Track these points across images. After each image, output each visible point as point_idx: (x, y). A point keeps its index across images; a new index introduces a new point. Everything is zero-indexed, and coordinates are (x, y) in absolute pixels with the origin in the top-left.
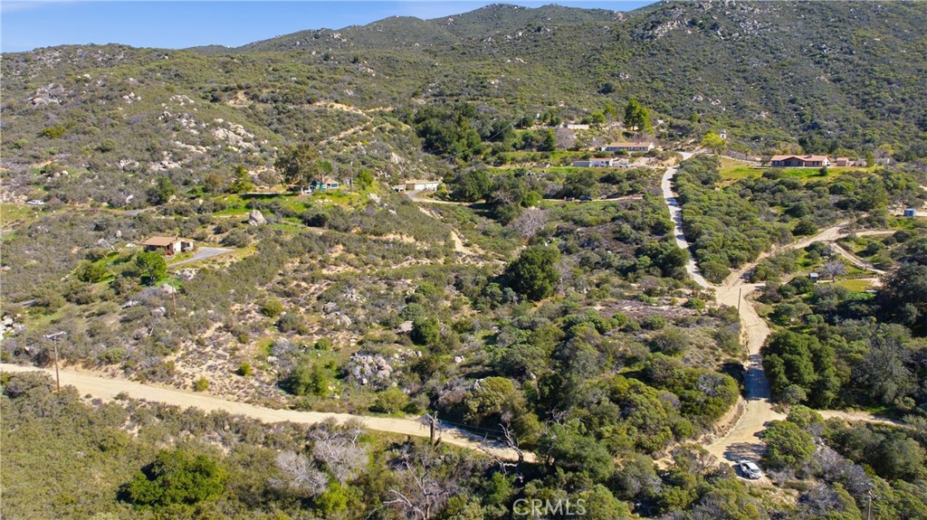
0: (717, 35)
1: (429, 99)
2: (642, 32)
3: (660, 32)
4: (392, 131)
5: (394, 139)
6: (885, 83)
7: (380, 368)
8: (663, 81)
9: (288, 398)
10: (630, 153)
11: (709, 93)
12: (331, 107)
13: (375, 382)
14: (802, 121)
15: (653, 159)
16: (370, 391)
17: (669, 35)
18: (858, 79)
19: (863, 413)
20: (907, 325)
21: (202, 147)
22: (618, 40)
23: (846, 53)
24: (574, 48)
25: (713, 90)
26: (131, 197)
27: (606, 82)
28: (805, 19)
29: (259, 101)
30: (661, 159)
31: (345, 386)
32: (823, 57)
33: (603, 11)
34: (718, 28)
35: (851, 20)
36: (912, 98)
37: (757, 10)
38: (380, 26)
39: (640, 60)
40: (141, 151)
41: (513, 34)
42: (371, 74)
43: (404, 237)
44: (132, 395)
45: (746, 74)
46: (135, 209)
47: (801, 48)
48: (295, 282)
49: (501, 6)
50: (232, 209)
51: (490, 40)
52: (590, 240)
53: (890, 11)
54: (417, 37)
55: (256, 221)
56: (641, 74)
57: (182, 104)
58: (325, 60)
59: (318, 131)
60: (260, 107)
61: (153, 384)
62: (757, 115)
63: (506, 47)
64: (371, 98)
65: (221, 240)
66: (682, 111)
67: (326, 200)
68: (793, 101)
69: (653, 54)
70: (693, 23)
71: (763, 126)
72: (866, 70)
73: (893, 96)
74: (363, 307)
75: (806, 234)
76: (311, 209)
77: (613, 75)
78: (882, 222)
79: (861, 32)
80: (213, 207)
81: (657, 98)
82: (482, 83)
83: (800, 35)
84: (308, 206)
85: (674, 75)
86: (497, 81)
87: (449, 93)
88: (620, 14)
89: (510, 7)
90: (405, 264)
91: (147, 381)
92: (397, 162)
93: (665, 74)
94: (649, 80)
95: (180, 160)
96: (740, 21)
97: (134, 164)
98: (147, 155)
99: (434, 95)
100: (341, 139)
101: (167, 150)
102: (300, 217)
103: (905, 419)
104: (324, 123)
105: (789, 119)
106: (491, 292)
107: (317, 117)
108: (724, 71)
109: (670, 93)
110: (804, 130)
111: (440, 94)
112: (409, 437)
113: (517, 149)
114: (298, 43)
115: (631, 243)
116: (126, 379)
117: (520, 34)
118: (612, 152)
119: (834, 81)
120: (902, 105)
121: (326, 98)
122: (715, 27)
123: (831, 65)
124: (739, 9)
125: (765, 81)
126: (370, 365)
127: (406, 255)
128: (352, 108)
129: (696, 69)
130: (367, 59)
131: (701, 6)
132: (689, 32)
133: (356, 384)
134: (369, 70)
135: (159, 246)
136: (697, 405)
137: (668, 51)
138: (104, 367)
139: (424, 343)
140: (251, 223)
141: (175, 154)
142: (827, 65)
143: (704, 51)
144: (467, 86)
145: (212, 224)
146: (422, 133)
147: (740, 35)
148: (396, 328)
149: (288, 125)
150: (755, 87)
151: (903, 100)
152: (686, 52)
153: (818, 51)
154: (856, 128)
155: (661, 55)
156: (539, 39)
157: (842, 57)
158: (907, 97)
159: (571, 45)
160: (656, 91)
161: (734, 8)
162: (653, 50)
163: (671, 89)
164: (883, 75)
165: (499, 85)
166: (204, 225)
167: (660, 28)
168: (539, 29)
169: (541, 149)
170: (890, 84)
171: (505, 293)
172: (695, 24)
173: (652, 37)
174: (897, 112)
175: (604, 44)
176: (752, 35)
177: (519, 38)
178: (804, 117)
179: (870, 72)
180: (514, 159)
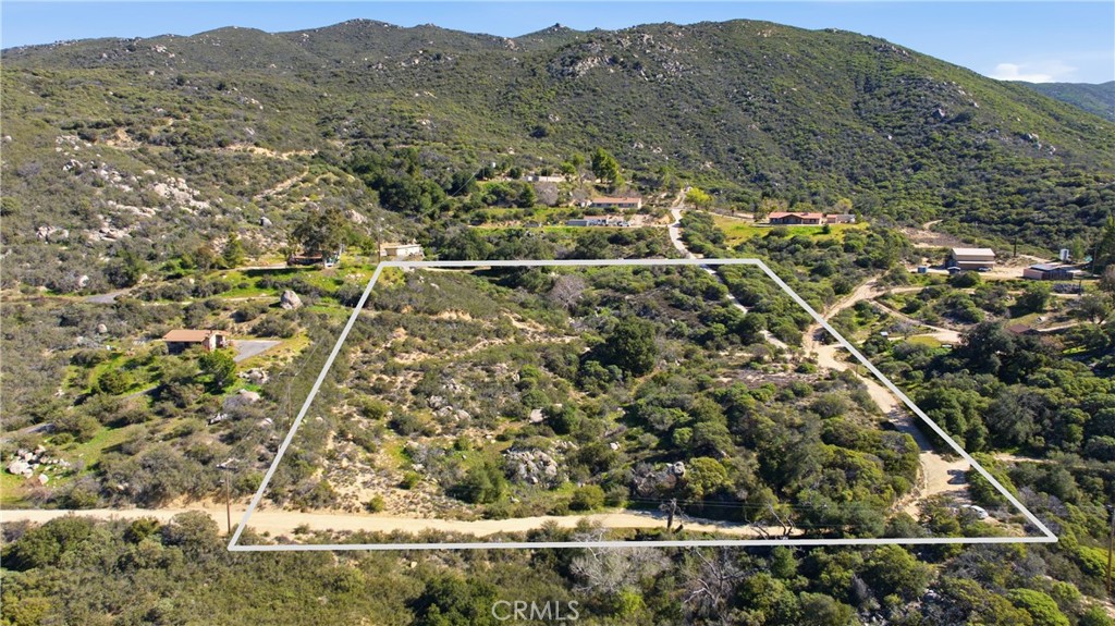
0: (640, 75)
1: (347, 142)
2: (560, 67)
3: (582, 68)
4: (338, 183)
5: (344, 193)
6: (811, 134)
7: (546, 463)
8: (597, 125)
9: (470, 508)
10: (621, 210)
11: (648, 139)
12: (251, 151)
13: (546, 479)
14: (748, 172)
15: (647, 216)
16: (543, 489)
17: (591, 73)
18: (787, 129)
19: (1003, 455)
20: (993, 374)
21: (148, 209)
22: (534, 75)
23: (769, 101)
24: (485, 82)
25: (651, 136)
26: (85, 278)
27: (535, 125)
28: (723, 62)
29: (150, 143)
30: (655, 216)
31: (515, 488)
32: (749, 104)
33: (491, 37)
34: (641, 68)
35: (767, 68)
36: (836, 150)
37: (676, 50)
38: (216, 40)
39: (566, 100)
40: (62, 214)
41: (408, 61)
42: (258, 106)
43: (460, 314)
44: (313, 527)
45: (680, 120)
46: (94, 293)
47: (726, 93)
48: (375, 377)
49: (367, 22)
50: (237, 289)
51: (380, 66)
52: (645, 307)
53: (798, 61)
54: (270, 55)
55: (291, 303)
56: (570, 117)
57: (77, 148)
58: (178, 84)
59: (247, 183)
60: (154, 150)
61: (317, 511)
62: (702, 166)
63: (402, 76)
64: (278, 138)
65: (250, 329)
66: (626, 159)
67: (359, 275)
68: (732, 150)
69: (578, 94)
70: (614, 61)
71: (712, 177)
72: (791, 120)
73: (821, 147)
74: (473, 398)
75: (844, 293)
76: (344, 286)
77: (541, 116)
78: (903, 278)
79: (780, 82)
80: (213, 288)
81: (595, 144)
82: (410, 123)
83: (722, 80)
84: (339, 283)
85: (606, 119)
86: (428, 121)
87: (372, 134)
88: (511, 42)
89: (379, 25)
90: (479, 346)
91: (309, 509)
92: (360, 222)
93: (597, 117)
94: (582, 124)
95: (126, 226)
96: (662, 61)
97: (61, 233)
98: (76, 221)
99: (353, 136)
100: (280, 193)
101: (102, 213)
102: (336, 296)
103: (1048, 454)
104: (252, 173)
105: (733, 170)
106: (595, 371)
107: (239, 165)
108: (656, 115)
109: (607, 138)
110: (752, 182)
111: (361, 135)
112: (638, 530)
113: (489, 205)
114: (105, 55)
115: (689, 310)
116: (281, 510)
117: (417, 62)
118: (602, 209)
119: (765, 130)
120: (830, 157)
121: (242, 141)
122: (637, 66)
123: (759, 114)
124: (658, 48)
125: (700, 128)
126: (533, 461)
127: (475, 335)
128: (274, 153)
129: (628, 112)
130: (236, 85)
131: (619, 42)
132: (612, 71)
133: (525, 483)
134: (254, 101)
135: (193, 343)
136: (896, 462)
137: (594, 91)
138: (244, 499)
139: (566, 431)
140: (285, 306)
141: (113, 217)
142: (755, 113)
143: (632, 93)
144: (393, 126)
145: (225, 309)
146: (374, 185)
147: (664, 77)
148: (524, 419)
149: (203, 176)
150: (691, 135)
151: (831, 153)
152: (614, 93)
153: (743, 99)
154: (800, 181)
155: (588, 96)
156: (440, 68)
157: (767, 106)
158: (833, 149)
159: (480, 78)
160: (593, 136)
161: (653, 46)
162: (579, 89)
163: (607, 135)
164: (807, 127)
165: (432, 126)
166: (216, 312)
167: (580, 64)
168: (438, 57)
169: (520, 205)
170: (815, 135)
171: (611, 371)
172: (616, 62)
173: (573, 74)
174: (828, 165)
175: (520, 80)
176: (677, 77)
177: (416, 67)
178: (748, 168)
179: (795, 122)
180: (494, 217)
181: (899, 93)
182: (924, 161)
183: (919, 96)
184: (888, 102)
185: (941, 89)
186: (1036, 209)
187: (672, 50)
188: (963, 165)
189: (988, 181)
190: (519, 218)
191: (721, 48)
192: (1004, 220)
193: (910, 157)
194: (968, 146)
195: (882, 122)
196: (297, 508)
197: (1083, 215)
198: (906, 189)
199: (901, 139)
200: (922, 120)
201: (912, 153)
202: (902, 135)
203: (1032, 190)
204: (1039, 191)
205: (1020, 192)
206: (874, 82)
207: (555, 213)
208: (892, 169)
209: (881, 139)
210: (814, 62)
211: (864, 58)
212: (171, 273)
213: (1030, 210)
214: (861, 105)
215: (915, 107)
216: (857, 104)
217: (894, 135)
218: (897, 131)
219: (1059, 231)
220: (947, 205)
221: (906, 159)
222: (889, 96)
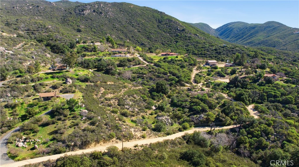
0: (102, 16)
2: (79, 12)
8: (95, 29)
12: (1, 34)
15: (131, 54)
17: (89, 14)
18: (144, 32)
22: (71, 14)
25: (111, 33)
27: (77, 28)
28: (123, 13)
32: (133, 25)
34: (102, 14)
35: (135, 15)
39: (83, 21)
43: (111, 82)
45: (117, 28)
47: (126, 22)
52: (150, 78)
53: (142, 14)
56: (86, 26)
65: (59, 91)
68: (133, 37)
70: (94, 11)
73: (153, 37)
74: (135, 105)
77: (78, 26)
78: (201, 68)
79: (139, 19)
80: (38, 79)
83: (124, 18)
84: (77, 75)
85: (97, 27)
90: (122, 91)
93: (94, 27)
94: (90, 29)
96: (107, 12)
108: (110, 27)
117: (31, 7)
119: (139, 32)
122: (101, 13)
125: (122, 31)
126: (165, 119)
127: (120, 88)
129: (102, 26)
131: (94, 6)
132: (94, 14)
133: (166, 125)
137: (91, 19)
139: (164, 111)
142: (135, 27)
143: (102, 20)
147: (109, 16)
150: (120, 32)
151: (156, 38)
152: (97, 20)
153: (131, 23)
155: (89, 21)
156: (39, 10)
157: (137, 25)
158: (157, 37)
159: (54, 14)
160: (95, 32)
161: (104, 8)
162: (87, 19)
163: (99, 32)
164: (149, 31)
165: (52, 28)
166: (44, 86)
167: (85, 12)
168: (38, 7)
169: (94, 52)
170: (151, 33)
171: (160, 95)
172: (95, 12)
173: (84, 14)
174: (157, 41)
175: (67, 15)
176: (112, 17)
177: (31, 9)
178: (139, 41)
179: (146, 30)
180: (88, 55)
181: (167, 23)
182: (178, 40)
183: (172, 24)
184: (165, 26)
185: (176, 23)
186: (207, 51)
187: (109, 9)
188: (187, 41)
189: (194, 45)
190: (95, 55)
191: (121, 9)
192: (201, 54)
193: (174, 39)
194: (186, 37)
195: (165, 31)
196: (126, 141)
197: (217, 53)
198: (177, 47)
199: (171, 35)
200: (175, 30)
201: (174, 38)
202: (170, 34)
203: (205, 47)
204: (206, 47)
205: (202, 47)
206: (161, 21)
207: (105, 54)
208: (171, 42)
209: (166, 35)
210: (145, 15)
211: (157, 15)
212: (17, 75)
213: (206, 52)
214: (159, 26)
215: (172, 27)
216: (158, 26)
217: (169, 34)
218: (169, 33)
219: (213, 56)
220: (187, 51)
221: (173, 40)
222: (165, 24)
